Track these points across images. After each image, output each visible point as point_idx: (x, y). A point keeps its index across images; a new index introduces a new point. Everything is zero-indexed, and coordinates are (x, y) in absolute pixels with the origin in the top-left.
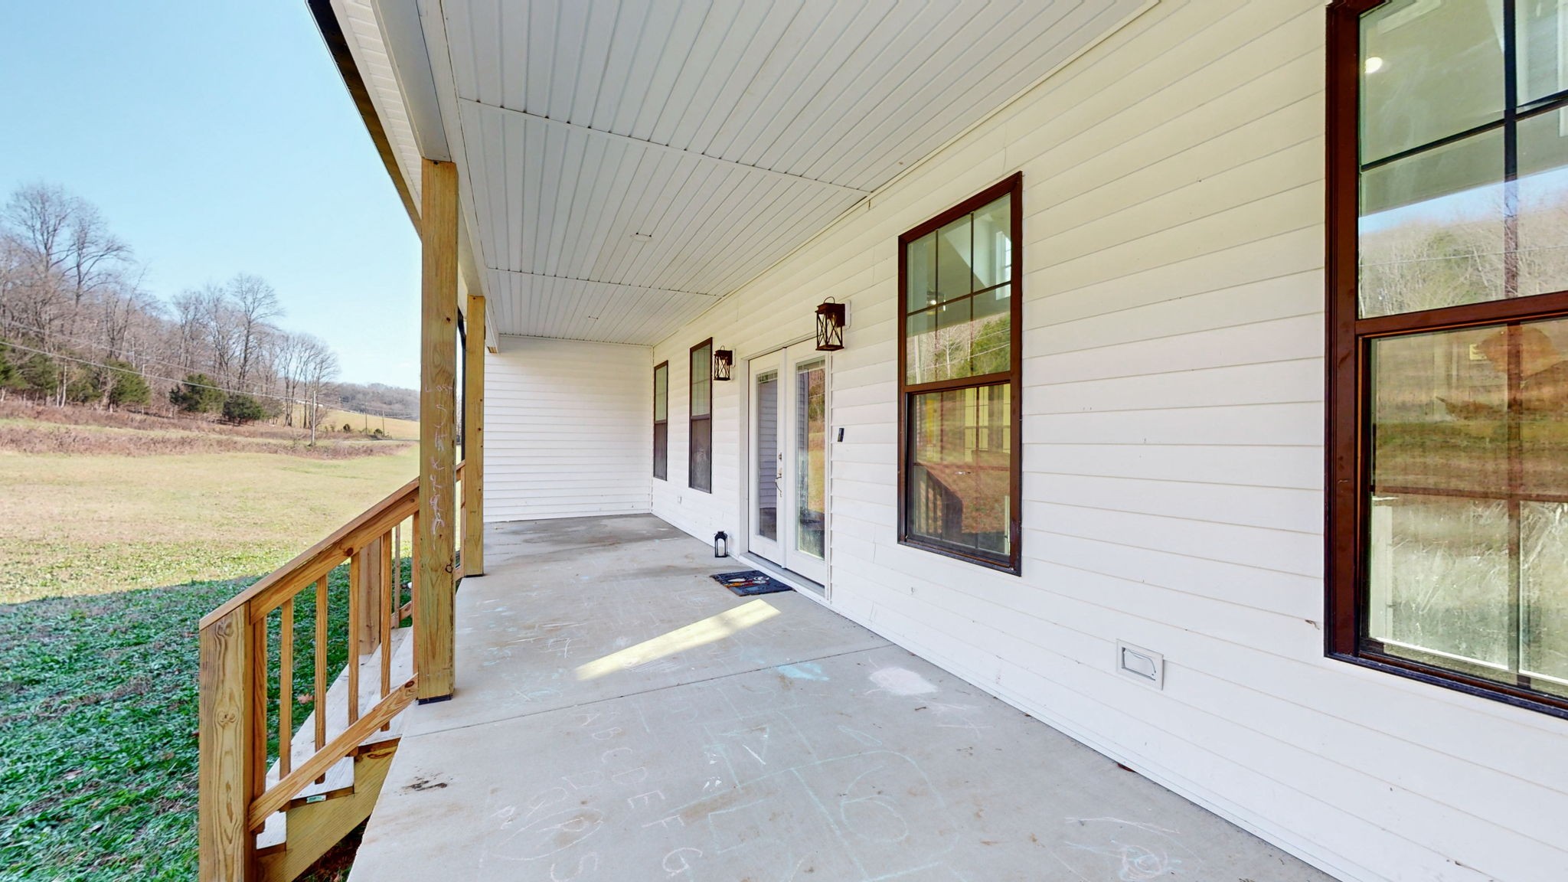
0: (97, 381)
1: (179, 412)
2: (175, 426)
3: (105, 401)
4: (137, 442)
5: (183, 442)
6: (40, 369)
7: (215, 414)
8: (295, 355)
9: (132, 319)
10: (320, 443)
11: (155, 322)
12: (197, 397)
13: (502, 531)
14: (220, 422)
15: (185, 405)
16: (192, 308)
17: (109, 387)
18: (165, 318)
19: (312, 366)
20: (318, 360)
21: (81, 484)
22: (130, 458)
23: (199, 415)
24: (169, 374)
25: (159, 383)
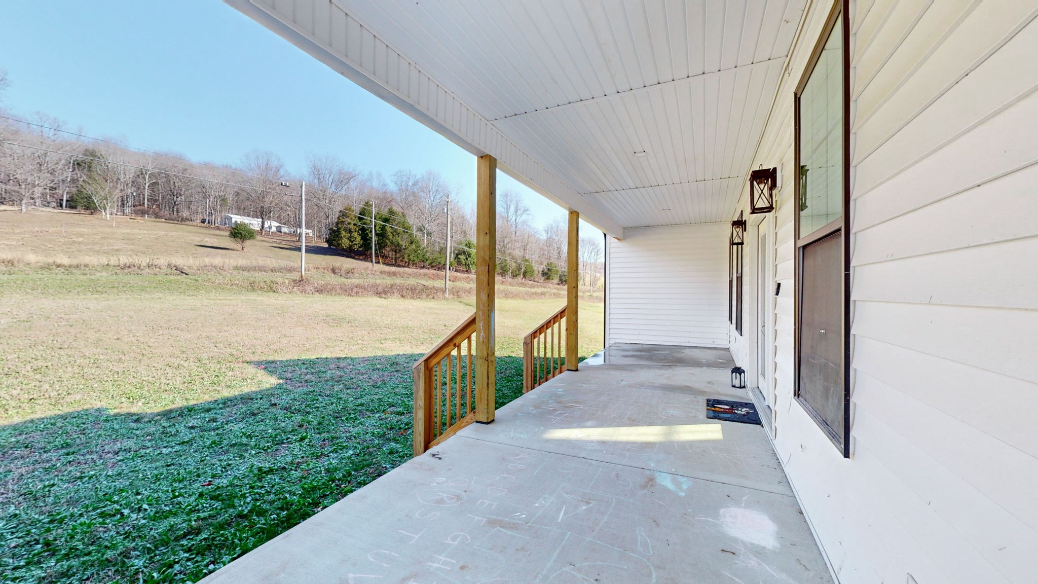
0: (519, 269)
1: (544, 280)
2: (541, 286)
3: (522, 276)
4: (527, 293)
5: (543, 294)
6: (504, 264)
7: (556, 281)
8: (587, 249)
9: (530, 240)
10: (594, 294)
11: (538, 239)
12: (550, 272)
13: (621, 348)
14: (558, 284)
15: (546, 277)
16: (549, 232)
17: (523, 270)
18: (541, 237)
19: (593, 253)
20: (596, 251)
21: (507, 311)
22: (525, 301)
23: (551, 281)
24: (542, 264)
25: (538, 268)
